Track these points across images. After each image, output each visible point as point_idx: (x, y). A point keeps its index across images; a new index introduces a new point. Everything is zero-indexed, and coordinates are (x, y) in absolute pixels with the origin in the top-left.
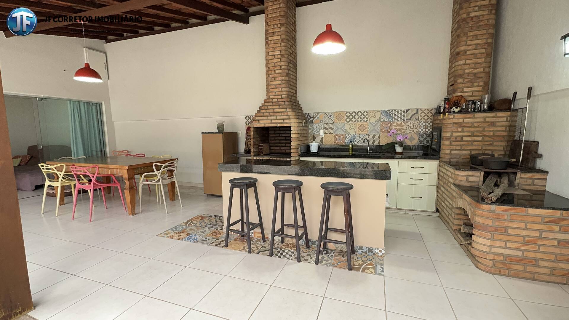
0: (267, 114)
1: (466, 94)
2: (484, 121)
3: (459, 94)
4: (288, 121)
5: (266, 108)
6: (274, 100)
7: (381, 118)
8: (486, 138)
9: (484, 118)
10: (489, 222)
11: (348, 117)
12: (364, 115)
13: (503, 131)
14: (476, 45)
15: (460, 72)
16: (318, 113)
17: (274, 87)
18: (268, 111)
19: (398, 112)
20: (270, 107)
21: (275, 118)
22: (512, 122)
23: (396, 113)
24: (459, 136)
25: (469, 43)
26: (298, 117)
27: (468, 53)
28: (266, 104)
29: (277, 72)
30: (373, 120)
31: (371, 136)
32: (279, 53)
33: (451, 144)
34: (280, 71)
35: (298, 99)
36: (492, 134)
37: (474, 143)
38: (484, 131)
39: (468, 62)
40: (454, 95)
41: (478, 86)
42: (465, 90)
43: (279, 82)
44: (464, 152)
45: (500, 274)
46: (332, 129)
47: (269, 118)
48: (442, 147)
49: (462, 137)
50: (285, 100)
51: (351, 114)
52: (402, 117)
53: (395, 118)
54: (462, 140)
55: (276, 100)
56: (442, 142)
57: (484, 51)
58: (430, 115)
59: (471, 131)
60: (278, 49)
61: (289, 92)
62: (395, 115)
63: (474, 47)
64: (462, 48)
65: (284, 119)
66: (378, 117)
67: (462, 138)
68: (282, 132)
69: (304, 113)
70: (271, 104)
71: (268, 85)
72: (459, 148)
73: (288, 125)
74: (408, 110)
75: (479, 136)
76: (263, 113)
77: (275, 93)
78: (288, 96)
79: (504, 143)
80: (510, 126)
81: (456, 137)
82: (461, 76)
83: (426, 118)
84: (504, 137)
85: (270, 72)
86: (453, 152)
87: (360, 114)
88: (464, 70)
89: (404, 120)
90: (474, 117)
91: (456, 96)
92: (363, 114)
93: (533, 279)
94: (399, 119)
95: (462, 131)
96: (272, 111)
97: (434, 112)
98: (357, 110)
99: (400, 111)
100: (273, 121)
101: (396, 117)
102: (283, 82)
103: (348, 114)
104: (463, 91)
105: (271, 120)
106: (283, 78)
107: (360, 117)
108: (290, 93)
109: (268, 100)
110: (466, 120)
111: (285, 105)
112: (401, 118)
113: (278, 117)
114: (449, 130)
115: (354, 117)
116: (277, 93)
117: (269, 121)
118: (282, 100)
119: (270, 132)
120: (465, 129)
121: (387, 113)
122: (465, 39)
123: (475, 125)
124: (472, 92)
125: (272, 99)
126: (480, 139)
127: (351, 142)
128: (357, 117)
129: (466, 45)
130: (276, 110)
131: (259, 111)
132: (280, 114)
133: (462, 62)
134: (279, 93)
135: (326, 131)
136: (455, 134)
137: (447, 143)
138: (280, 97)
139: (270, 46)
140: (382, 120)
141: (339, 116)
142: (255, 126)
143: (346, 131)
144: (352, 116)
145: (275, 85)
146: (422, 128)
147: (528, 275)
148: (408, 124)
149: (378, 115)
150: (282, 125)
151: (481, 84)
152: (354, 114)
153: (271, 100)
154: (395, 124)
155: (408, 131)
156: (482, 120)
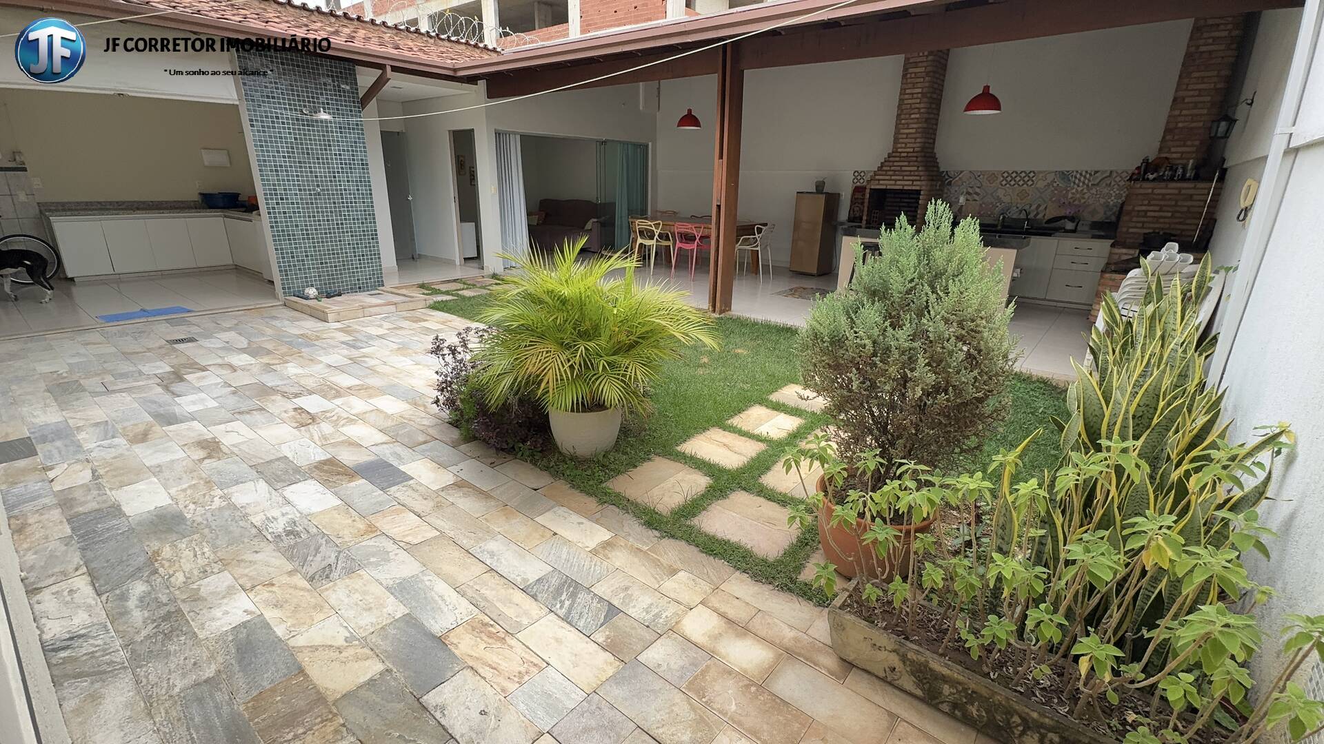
0: (891, 173)
1: (1174, 156)
2: (1179, 194)
3: (1165, 155)
4: (918, 183)
5: (891, 164)
6: (903, 155)
7: (1054, 181)
8: (1178, 215)
9: (1180, 189)
11: (1005, 179)
12: (1029, 176)
14: (1200, 90)
16: (962, 172)
17: (905, 136)
18: (892, 168)
19: (1081, 174)
20: (895, 164)
21: (901, 178)
23: (1078, 176)
24: (1143, 211)
25: (1191, 87)
26: (930, 178)
27: (1187, 99)
28: (891, 159)
29: (913, 116)
30: (1041, 184)
31: (1034, 207)
32: (920, 90)
33: (1132, 221)
34: (918, 116)
35: (935, 151)
36: (1185, 209)
37: (1162, 220)
38: (1176, 205)
39: (1184, 112)
41: (1192, 146)
42: (1174, 150)
43: (914, 131)
46: (977, 194)
47: (893, 178)
48: (1121, 224)
49: (1146, 212)
50: (919, 154)
51: (1009, 175)
52: (1086, 181)
53: (1074, 183)
54: (1145, 216)
55: (905, 154)
57: (1209, 98)
58: (1127, 178)
59: (1161, 205)
60: (919, 85)
61: (925, 143)
62: (1076, 177)
63: (1197, 93)
65: (913, 181)
66: (1049, 181)
67: (1146, 214)
68: (905, 196)
69: (941, 170)
70: (897, 159)
71: (897, 132)
72: (1140, 225)
73: (918, 188)
74: (1096, 172)
75: (1168, 212)
76: (886, 171)
77: (906, 144)
78: (923, 149)
81: (1140, 211)
85: (903, 116)
86: (1130, 230)
87: (1023, 175)
88: (1177, 123)
89: (1088, 186)
90: (1170, 188)
91: (1162, 157)
92: (1027, 175)
94: (1081, 184)
95: (1149, 205)
96: (899, 168)
98: (1019, 169)
99: (1084, 173)
100: (898, 183)
101: (1077, 181)
102: (920, 130)
103: (1006, 175)
104: (1169, 152)
105: (896, 180)
106: (920, 125)
107: (1022, 179)
108: (927, 145)
109: (894, 154)
110: (1157, 191)
111: (916, 161)
112: (1084, 183)
113: (905, 178)
115: (1013, 179)
116: (908, 145)
117: (893, 182)
118: (915, 154)
119: (888, 195)
120: (1152, 202)
121: (1064, 176)
123: (1168, 197)
124: (1182, 153)
125: (900, 152)
126: (1170, 214)
127: (1002, 214)
128: (1018, 179)
129: (1186, 90)
130: (904, 168)
131: (880, 168)
134: (911, 145)
135: (969, 197)
137: (1128, 218)
138: (912, 150)
139: (909, 80)
140: (1055, 185)
141: (992, 176)
142: (872, 187)
143: (999, 199)
144: (1011, 178)
145: (907, 134)
146: (1113, 198)
148: (1094, 191)
149: (1050, 178)
150: (910, 188)
151: (1197, 143)
152: (1014, 175)
153: (898, 154)
154: (1074, 191)
155: (1091, 201)
156: (1176, 192)
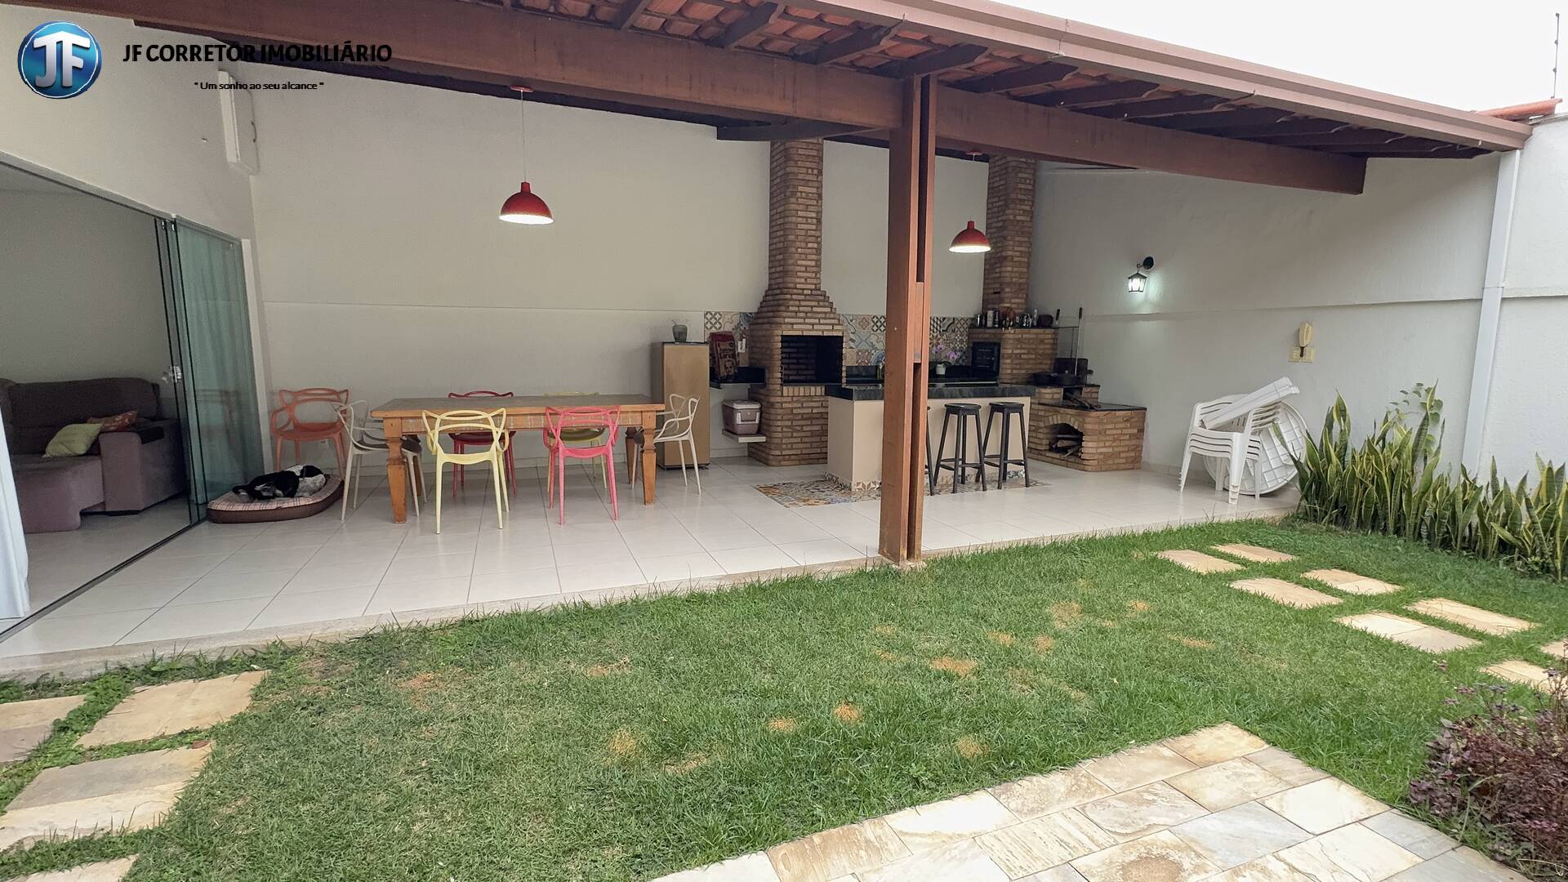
0: (802, 315)
1: (1013, 306)
2: (1035, 338)
3: (1008, 305)
4: (836, 327)
9: (1035, 334)
10: (1097, 427)
11: (875, 324)
13: (1049, 349)
15: (1008, 280)
17: (803, 269)
18: (801, 309)
20: (803, 303)
21: (817, 321)
22: (1054, 339)
25: (1016, 249)
27: (1015, 259)
29: (810, 245)
33: (1012, 363)
36: (1042, 351)
38: (1036, 348)
40: (1002, 305)
42: (1013, 301)
43: (813, 263)
44: (1023, 372)
45: (1101, 471)
47: (807, 321)
48: (1002, 366)
49: (1020, 354)
52: (939, 328)
54: (1020, 358)
55: (809, 292)
56: (1001, 361)
58: (965, 326)
60: (812, 208)
64: (1010, 253)
65: (828, 325)
73: (836, 334)
74: (944, 319)
75: (1032, 354)
79: (1049, 362)
80: (1054, 344)
81: (1016, 354)
82: (1009, 284)
83: (962, 330)
84: (1049, 355)
86: (1014, 371)
88: (1012, 278)
89: (940, 332)
90: (1029, 333)
91: (1005, 307)
93: (1118, 470)
94: (935, 330)
95: (1020, 348)
96: (810, 309)
97: (969, 322)
99: (936, 320)
101: (932, 328)
103: (874, 320)
104: (1010, 302)
105: (813, 324)
110: (1024, 336)
113: (822, 321)
114: (1008, 346)
115: (882, 324)
120: (1023, 346)
122: (1011, 243)
123: (1028, 341)
124: (1018, 304)
126: (1033, 356)
127: (878, 362)
129: (1013, 250)
130: (815, 309)
132: (823, 315)
133: (1009, 269)
136: (1015, 352)
137: (1008, 361)
141: (863, 321)
142: (785, 333)
143: (873, 346)
144: (880, 323)
145: (806, 267)
146: (959, 343)
147: (1115, 467)
148: (945, 337)
150: (830, 334)
155: (944, 347)
156: (1032, 336)
